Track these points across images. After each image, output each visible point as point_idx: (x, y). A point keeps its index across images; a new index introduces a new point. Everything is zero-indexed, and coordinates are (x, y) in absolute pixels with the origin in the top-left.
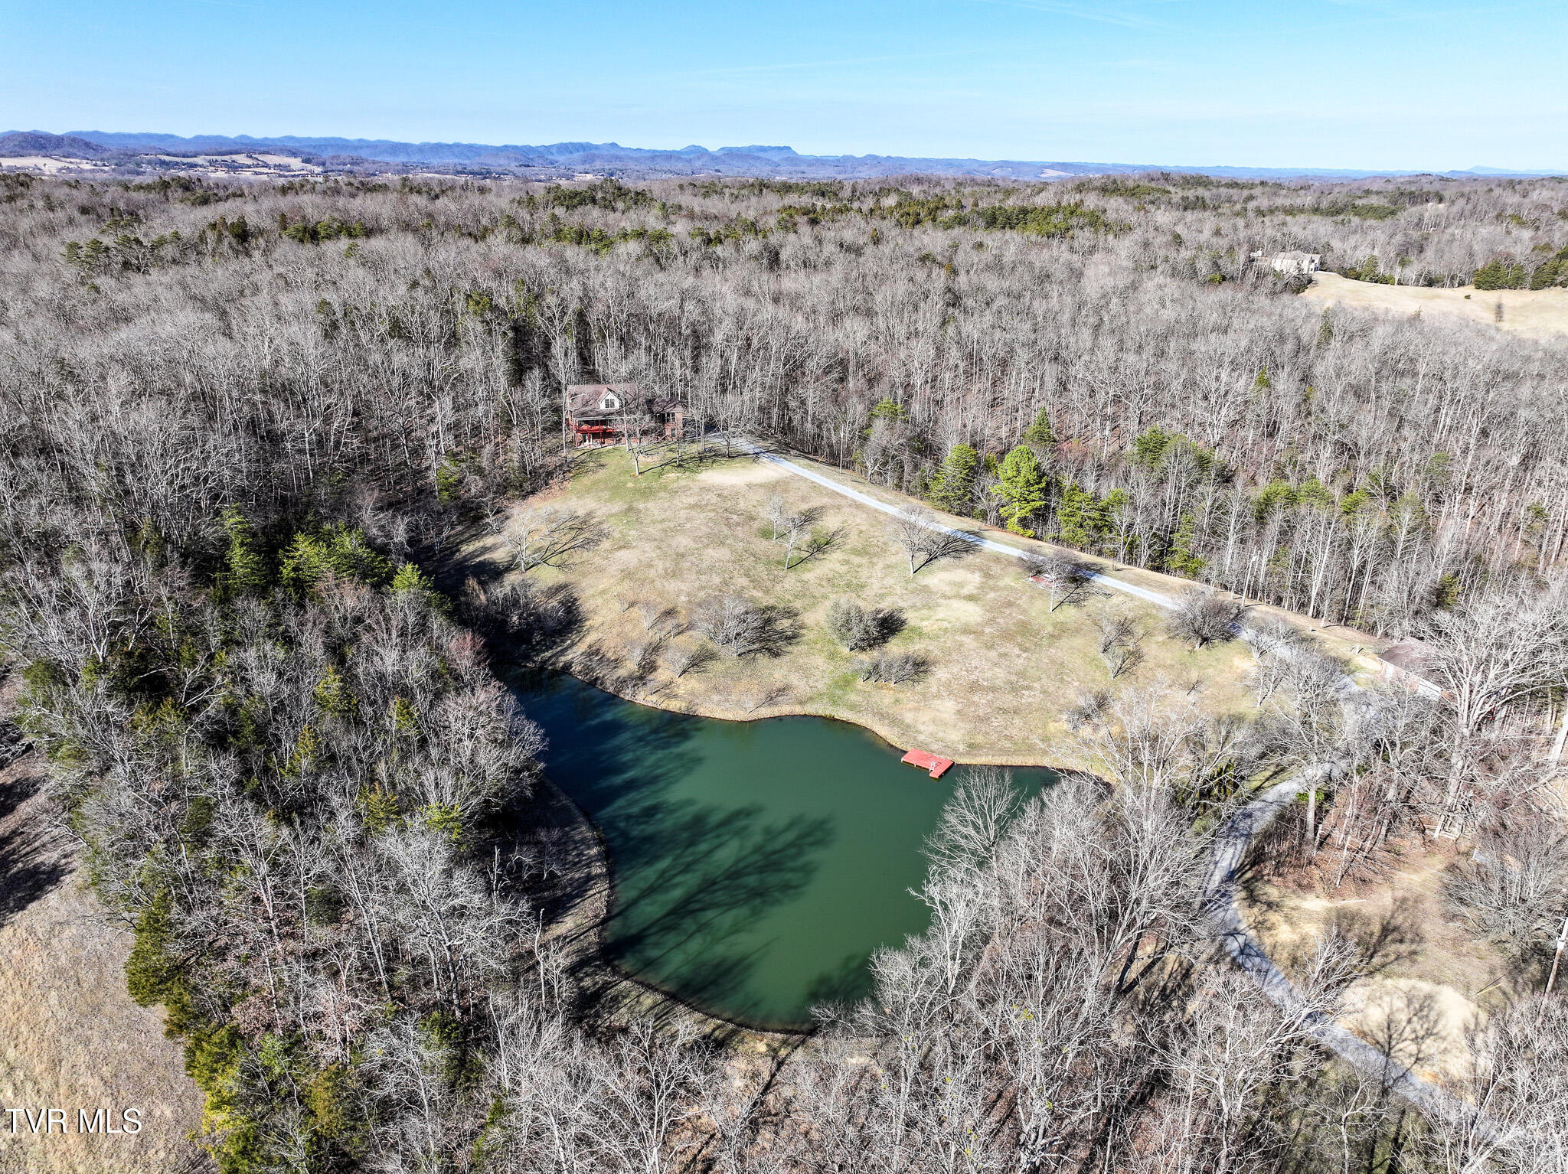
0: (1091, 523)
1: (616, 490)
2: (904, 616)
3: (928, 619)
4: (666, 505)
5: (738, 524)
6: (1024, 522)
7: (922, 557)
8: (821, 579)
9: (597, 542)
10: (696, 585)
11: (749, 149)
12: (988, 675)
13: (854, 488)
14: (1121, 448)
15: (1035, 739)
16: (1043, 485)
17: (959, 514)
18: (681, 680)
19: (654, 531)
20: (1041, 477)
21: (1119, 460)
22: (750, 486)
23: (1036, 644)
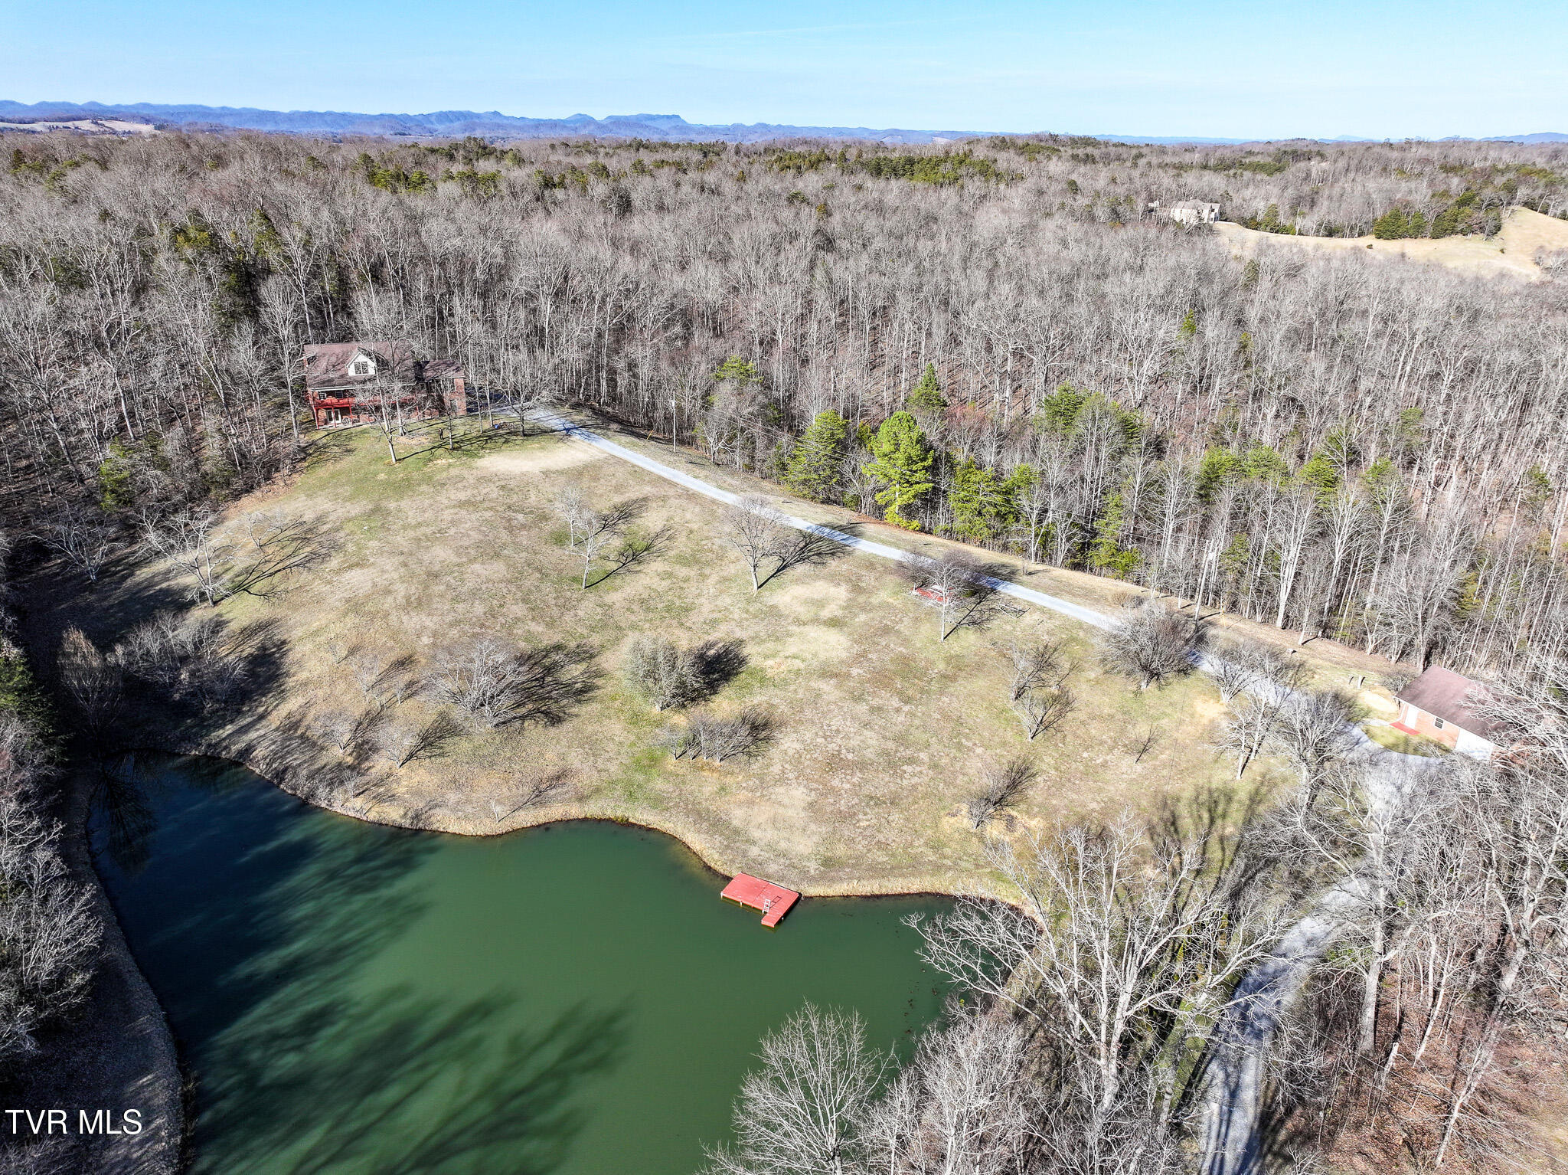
0: (993, 510)
1: (361, 484)
2: (745, 651)
3: (774, 656)
4: (427, 502)
5: (523, 527)
6: (908, 511)
7: (770, 565)
8: (631, 601)
9: (325, 558)
10: (449, 618)
11: (637, 117)
12: (854, 742)
13: (688, 472)
14: (1026, 412)
15: (919, 847)
16: (930, 462)
17: (827, 501)
18: (403, 771)
19: (402, 540)
20: (927, 451)
21: (1023, 429)
22: (546, 474)
23: (922, 691)
